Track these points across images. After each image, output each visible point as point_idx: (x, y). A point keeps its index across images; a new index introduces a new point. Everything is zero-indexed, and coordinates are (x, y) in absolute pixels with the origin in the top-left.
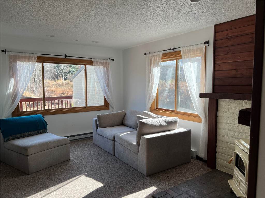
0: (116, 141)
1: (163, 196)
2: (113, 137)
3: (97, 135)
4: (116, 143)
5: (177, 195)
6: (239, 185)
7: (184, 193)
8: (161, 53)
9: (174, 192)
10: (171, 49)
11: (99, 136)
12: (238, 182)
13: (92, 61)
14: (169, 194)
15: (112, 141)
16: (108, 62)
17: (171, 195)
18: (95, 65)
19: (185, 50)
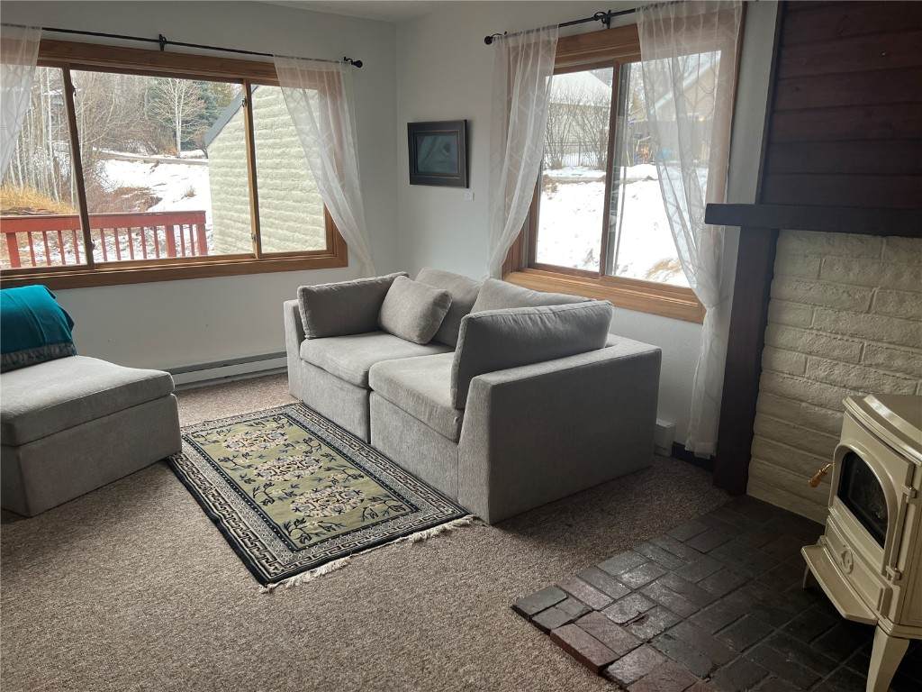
0: (372, 390)
1: (554, 606)
2: (362, 373)
3: (303, 363)
4: (373, 397)
5: (605, 599)
6: (850, 573)
7: (634, 591)
8: (554, 37)
9: (595, 587)
10: (596, 18)
11: (310, 366)
12: (847, 558)
13: (272, 65)
14: (574, 596)
15: (357, 390)
16: (338, 73)
17: (582, 602)
18: (286, 85)
19: (657, 21)
